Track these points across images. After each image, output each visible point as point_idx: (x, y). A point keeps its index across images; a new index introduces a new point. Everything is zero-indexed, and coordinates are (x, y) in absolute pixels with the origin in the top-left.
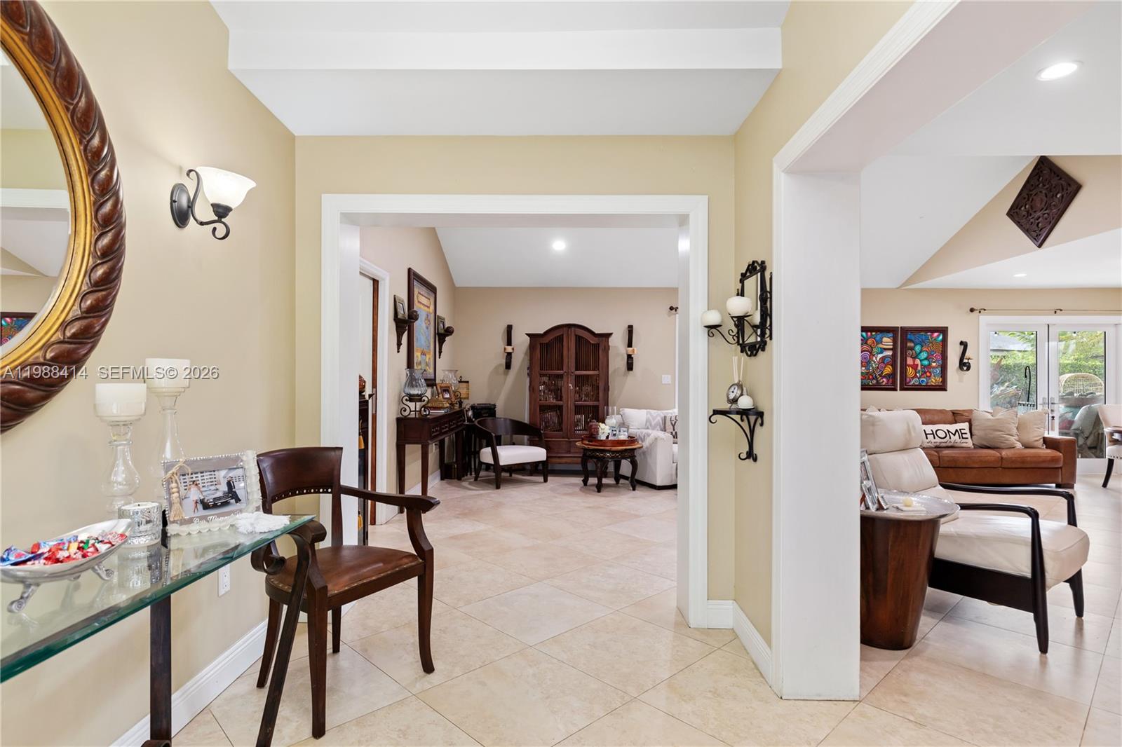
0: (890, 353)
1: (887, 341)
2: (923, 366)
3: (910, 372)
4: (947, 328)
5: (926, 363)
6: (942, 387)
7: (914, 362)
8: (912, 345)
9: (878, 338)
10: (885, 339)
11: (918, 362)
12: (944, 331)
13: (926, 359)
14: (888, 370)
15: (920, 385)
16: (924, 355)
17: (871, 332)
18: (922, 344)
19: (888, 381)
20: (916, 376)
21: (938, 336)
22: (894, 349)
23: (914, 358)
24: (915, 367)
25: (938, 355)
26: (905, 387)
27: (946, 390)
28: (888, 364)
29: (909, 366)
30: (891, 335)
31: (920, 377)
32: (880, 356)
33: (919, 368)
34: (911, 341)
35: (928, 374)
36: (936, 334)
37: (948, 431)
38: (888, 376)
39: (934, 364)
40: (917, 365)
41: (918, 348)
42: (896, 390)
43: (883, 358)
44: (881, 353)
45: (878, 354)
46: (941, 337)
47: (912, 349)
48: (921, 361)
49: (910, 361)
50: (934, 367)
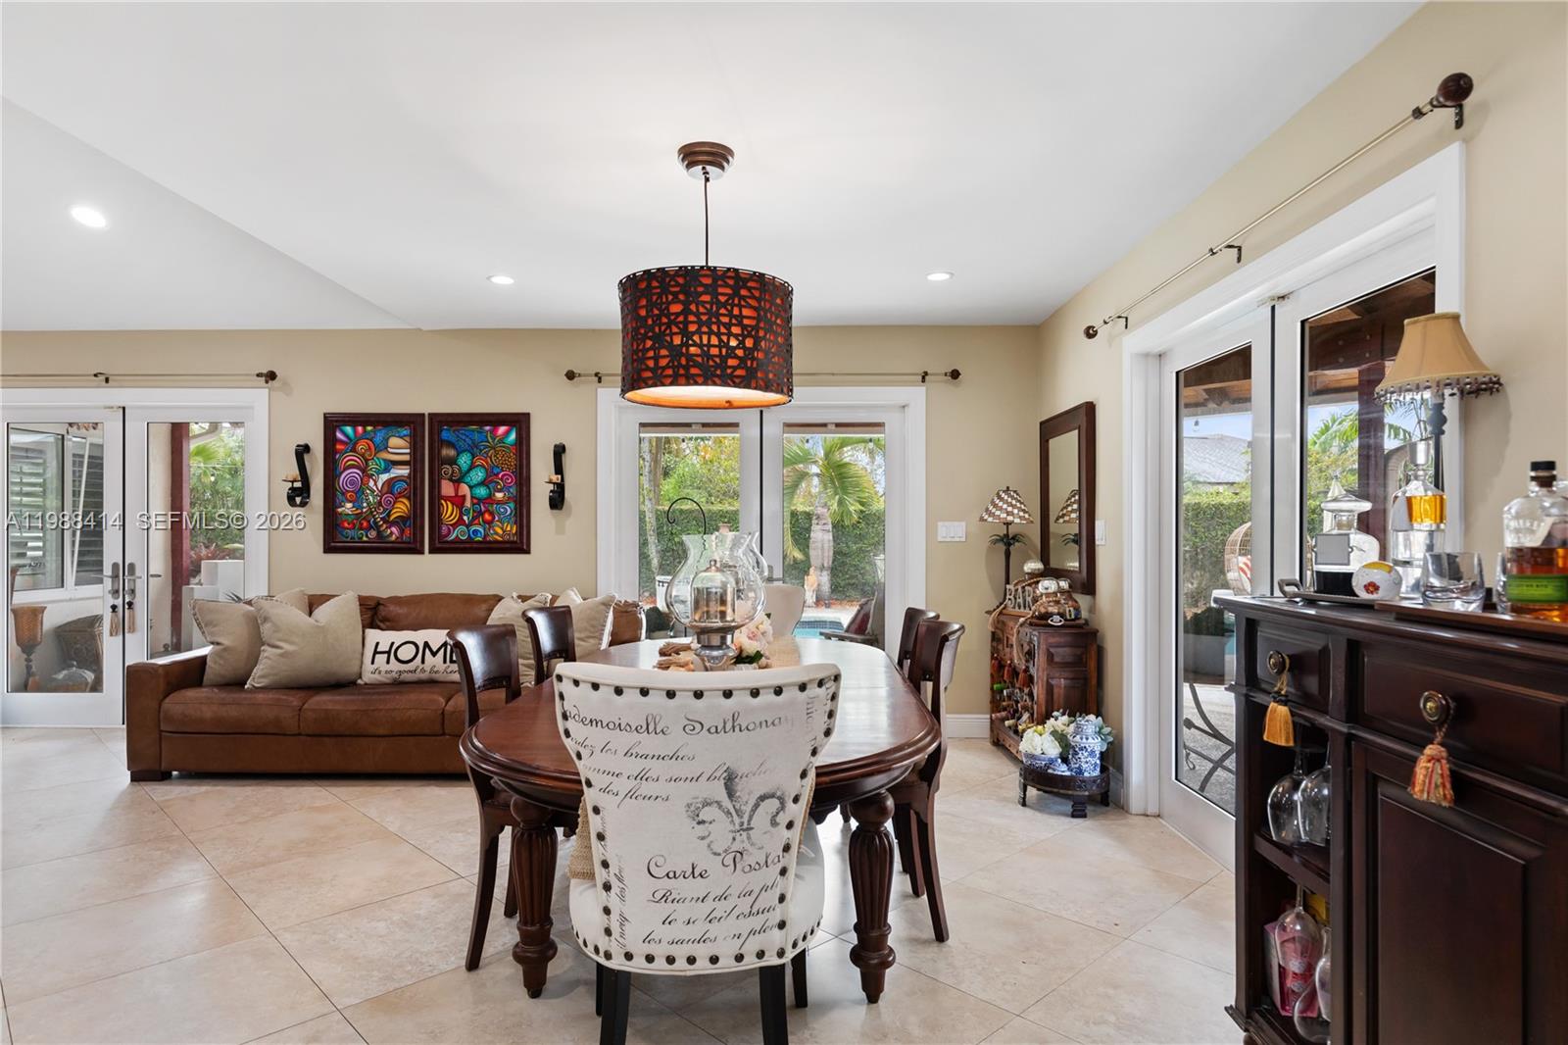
0: (404, 471)
1: (399, 445)
2: (475, 499)
3: (449, 512)
4: (527, 416)
5: (482, 492)
6: (519, 545)
7: (457, 490)
8: (452, 453)
9: (378, 439)
10: (394, 441)
11: (464, 489)
12: (520, 422)
13: (483, 483)
14: (402, 508)
15: (470, 540)
16: (478, 475)
17: (364, 424)
18: (473, 449)
19: (402, 532)
20: (460, 522)
21: (507, 433)
22: (415, 463)
23: (457, 482)
24: (458, 501)
25: (507, 476)
26: (441, 547)
27: (527, 551)
28: (401, 495)
29: (447, 499)
30: (405, 432)
31: (471, 524)
32: (384, 477)
33: (468, 504)
34: (451, 445)
35: (487, 516)
36: (502, 429)
37: (426, 645)
38: (401, 522)
39: (499, 495)
40: (464, 497)
41: (464, 460)
42: (421, 552)
43: (390, 483)
44: (386, 470)
45: (379, 473)
46: (513, 436)
47: (452, 462)
48: (471, 487)
49: (447, 488)
50: (499, 502)
